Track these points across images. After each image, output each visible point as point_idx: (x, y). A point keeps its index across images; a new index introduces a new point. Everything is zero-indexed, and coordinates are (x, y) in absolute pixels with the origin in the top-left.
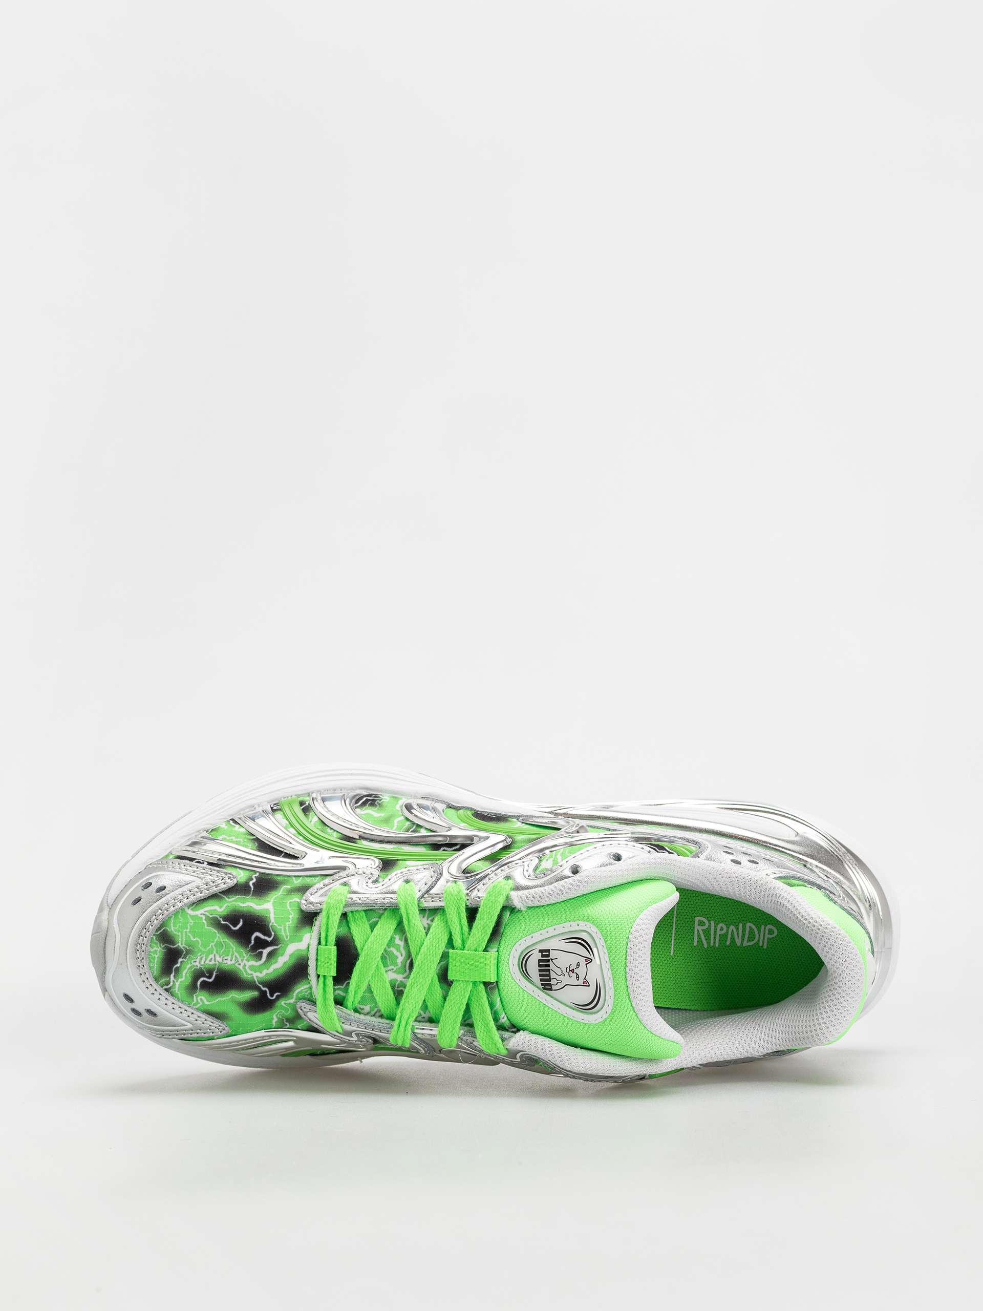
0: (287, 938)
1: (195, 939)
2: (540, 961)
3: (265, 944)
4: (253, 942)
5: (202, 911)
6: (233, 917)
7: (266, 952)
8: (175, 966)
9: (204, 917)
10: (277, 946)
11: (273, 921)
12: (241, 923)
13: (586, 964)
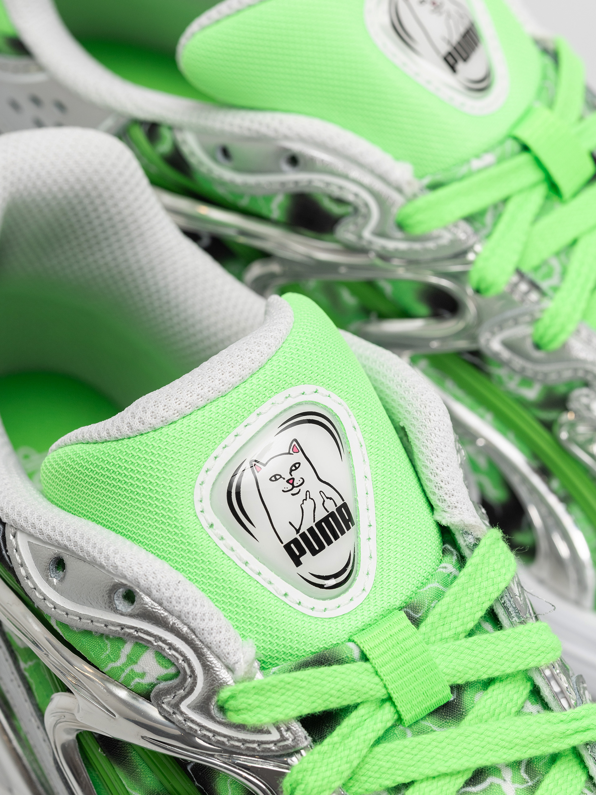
13: (265, 466)
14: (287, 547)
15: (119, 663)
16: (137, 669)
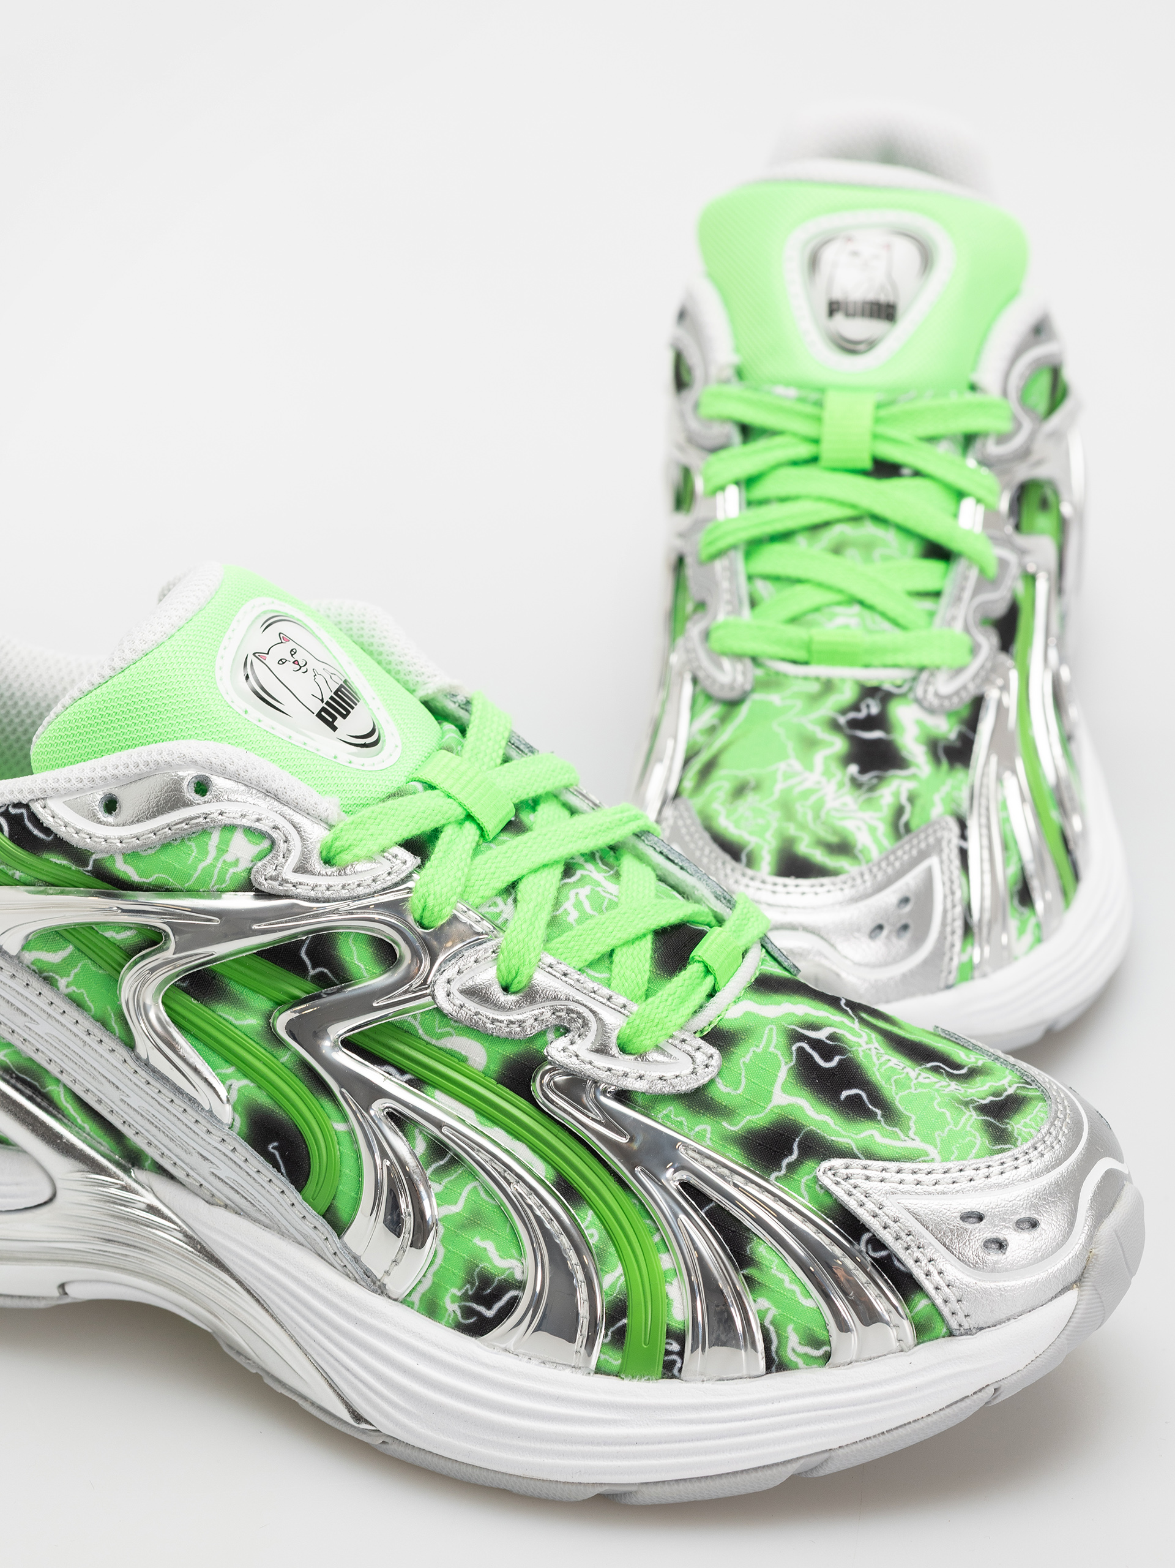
0: (771, 1029)
1: (943, 1110)
2: (344, 717)
3: (816, 1044)
4: (837, 1059)
5: (910, 1144)
6: (855, 1110)
7: (821, 1035)
8: (997, 1099)
9: (911, 1134)
10: (794, 1030)
11: (784, 1067)
12: (845, 1094)
13: (268, 654)
14: (319, 715)
15: (209, 860)
16: (229, 857)
